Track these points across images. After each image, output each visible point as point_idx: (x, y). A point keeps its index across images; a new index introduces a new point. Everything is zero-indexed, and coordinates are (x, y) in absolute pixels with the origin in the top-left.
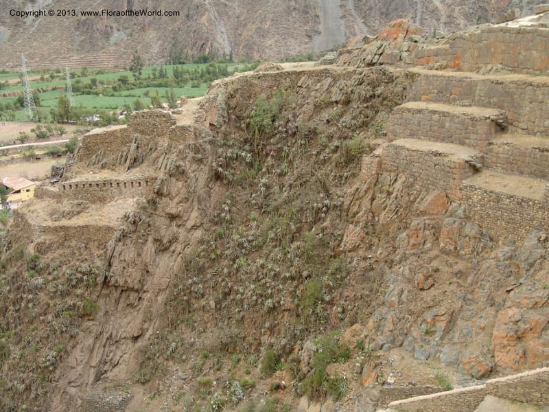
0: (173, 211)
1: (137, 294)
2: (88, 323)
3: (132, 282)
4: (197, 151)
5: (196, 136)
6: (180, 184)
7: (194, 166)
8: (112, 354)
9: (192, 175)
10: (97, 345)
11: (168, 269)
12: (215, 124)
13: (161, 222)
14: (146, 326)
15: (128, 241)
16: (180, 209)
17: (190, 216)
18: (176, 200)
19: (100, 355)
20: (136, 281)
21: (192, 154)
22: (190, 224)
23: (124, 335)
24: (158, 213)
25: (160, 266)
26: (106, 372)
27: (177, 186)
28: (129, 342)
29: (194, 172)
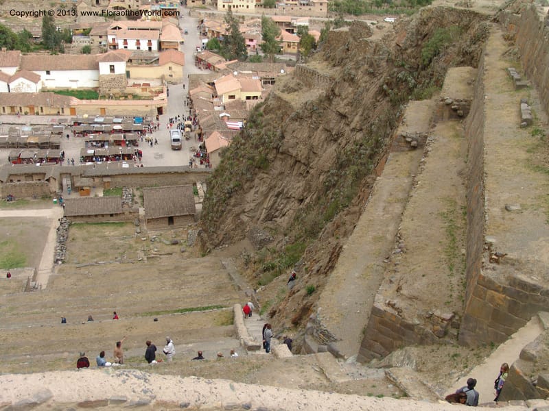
0: (342, 111)
1: (305, 167)
2: (263, 175)
3: (301, 156)
4: (371, 65)
5: (375, 52)
6: (350, 89)
7: (366, 78)
8: (282, 205)
9: (364, 85)
10: (270, 195)
11: (332, 157)
12: (401, 45)
13: (333, 116)
14: (305, 194)
15: (304, 124)
16: (347, 110)
17: (353, 119)
18: (345, 101)
19: (271, 202)
20: (303, 157)
21: (366, 66)
22: (353, 125)
23: (293, 196)
24: (331, 108)
25: (327, 152)
26: (276, 217)
27: (348, 90)
28: (296, 202)
29: (366, 82)
